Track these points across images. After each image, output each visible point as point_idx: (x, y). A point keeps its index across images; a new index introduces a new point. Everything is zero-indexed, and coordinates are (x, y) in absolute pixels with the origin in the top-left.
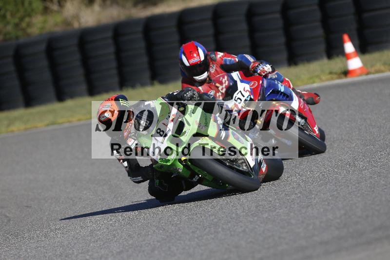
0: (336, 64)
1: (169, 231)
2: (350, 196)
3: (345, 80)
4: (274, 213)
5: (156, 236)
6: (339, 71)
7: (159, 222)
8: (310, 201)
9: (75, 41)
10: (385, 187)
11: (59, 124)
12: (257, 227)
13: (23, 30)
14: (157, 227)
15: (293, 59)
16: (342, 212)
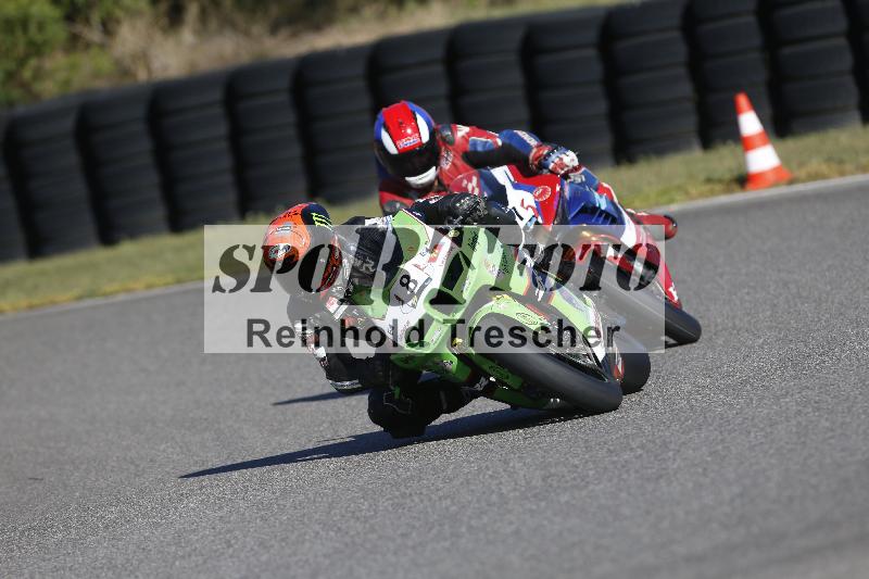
0: (721, 160)
1: (352, 533)
2: (753, 454)
3: (740, 197)
4: (584, 493)
5: (322, 544)
6: (728, 176)
7: (329, 513)
8: (664, 466)
9: (140, 111)
10: (830, 434)
11: (105, 295)
12: (545, 523)
13: (25, 86)
14: (325, 525)
15: (625, 151)
16: (736, 489)
